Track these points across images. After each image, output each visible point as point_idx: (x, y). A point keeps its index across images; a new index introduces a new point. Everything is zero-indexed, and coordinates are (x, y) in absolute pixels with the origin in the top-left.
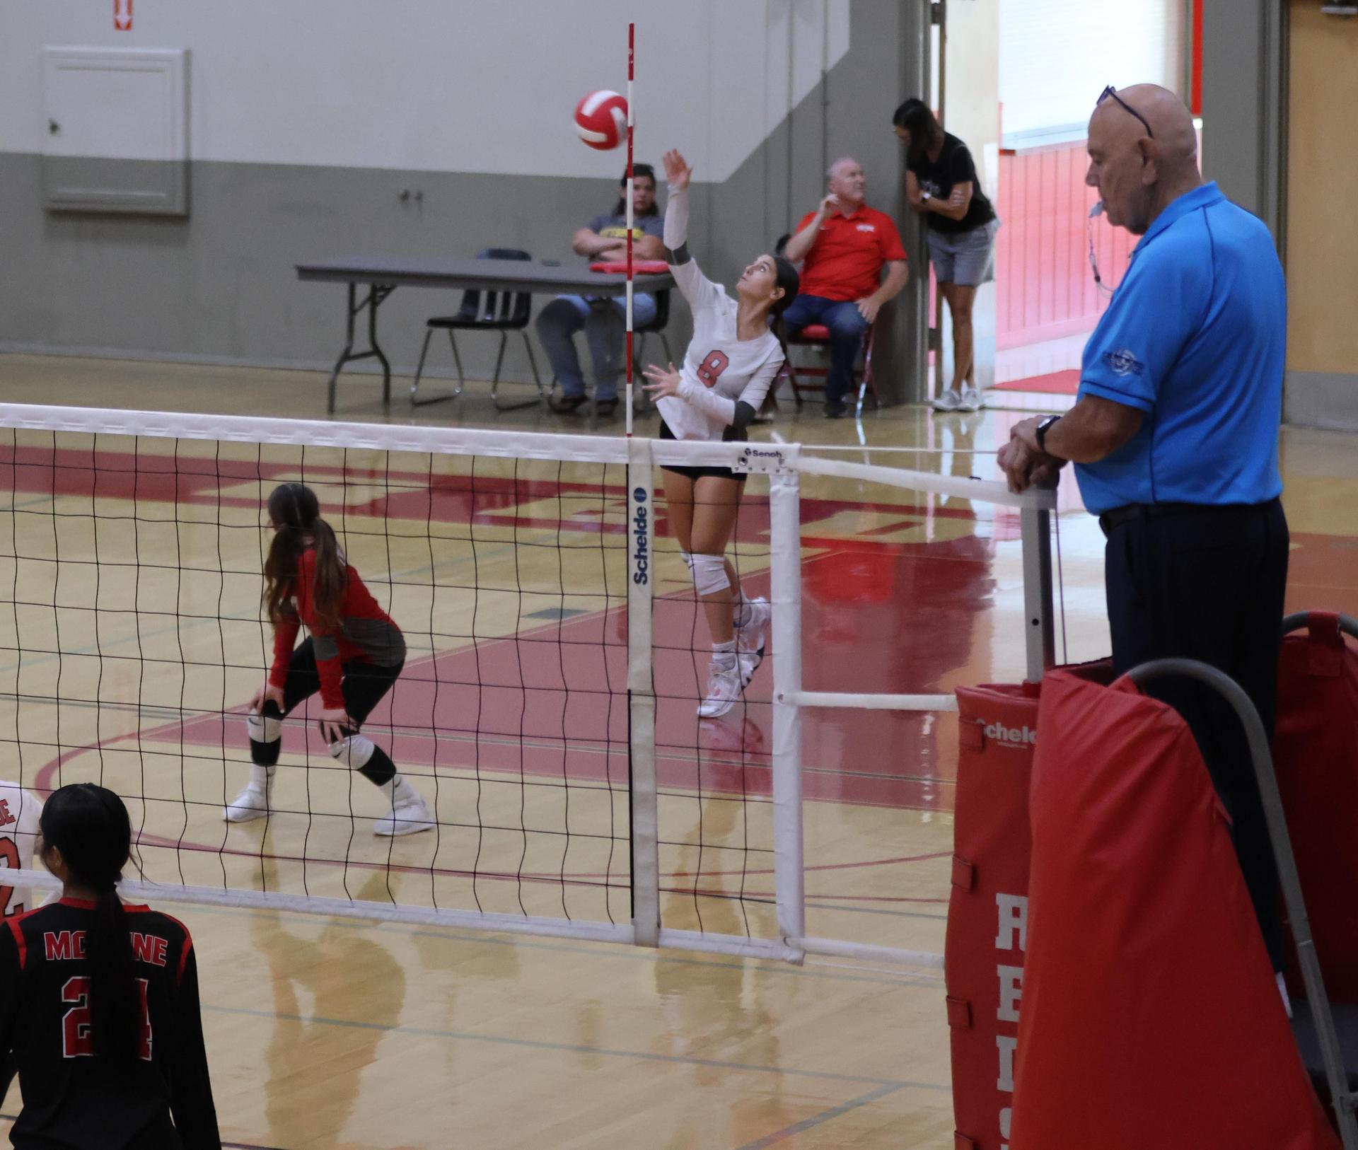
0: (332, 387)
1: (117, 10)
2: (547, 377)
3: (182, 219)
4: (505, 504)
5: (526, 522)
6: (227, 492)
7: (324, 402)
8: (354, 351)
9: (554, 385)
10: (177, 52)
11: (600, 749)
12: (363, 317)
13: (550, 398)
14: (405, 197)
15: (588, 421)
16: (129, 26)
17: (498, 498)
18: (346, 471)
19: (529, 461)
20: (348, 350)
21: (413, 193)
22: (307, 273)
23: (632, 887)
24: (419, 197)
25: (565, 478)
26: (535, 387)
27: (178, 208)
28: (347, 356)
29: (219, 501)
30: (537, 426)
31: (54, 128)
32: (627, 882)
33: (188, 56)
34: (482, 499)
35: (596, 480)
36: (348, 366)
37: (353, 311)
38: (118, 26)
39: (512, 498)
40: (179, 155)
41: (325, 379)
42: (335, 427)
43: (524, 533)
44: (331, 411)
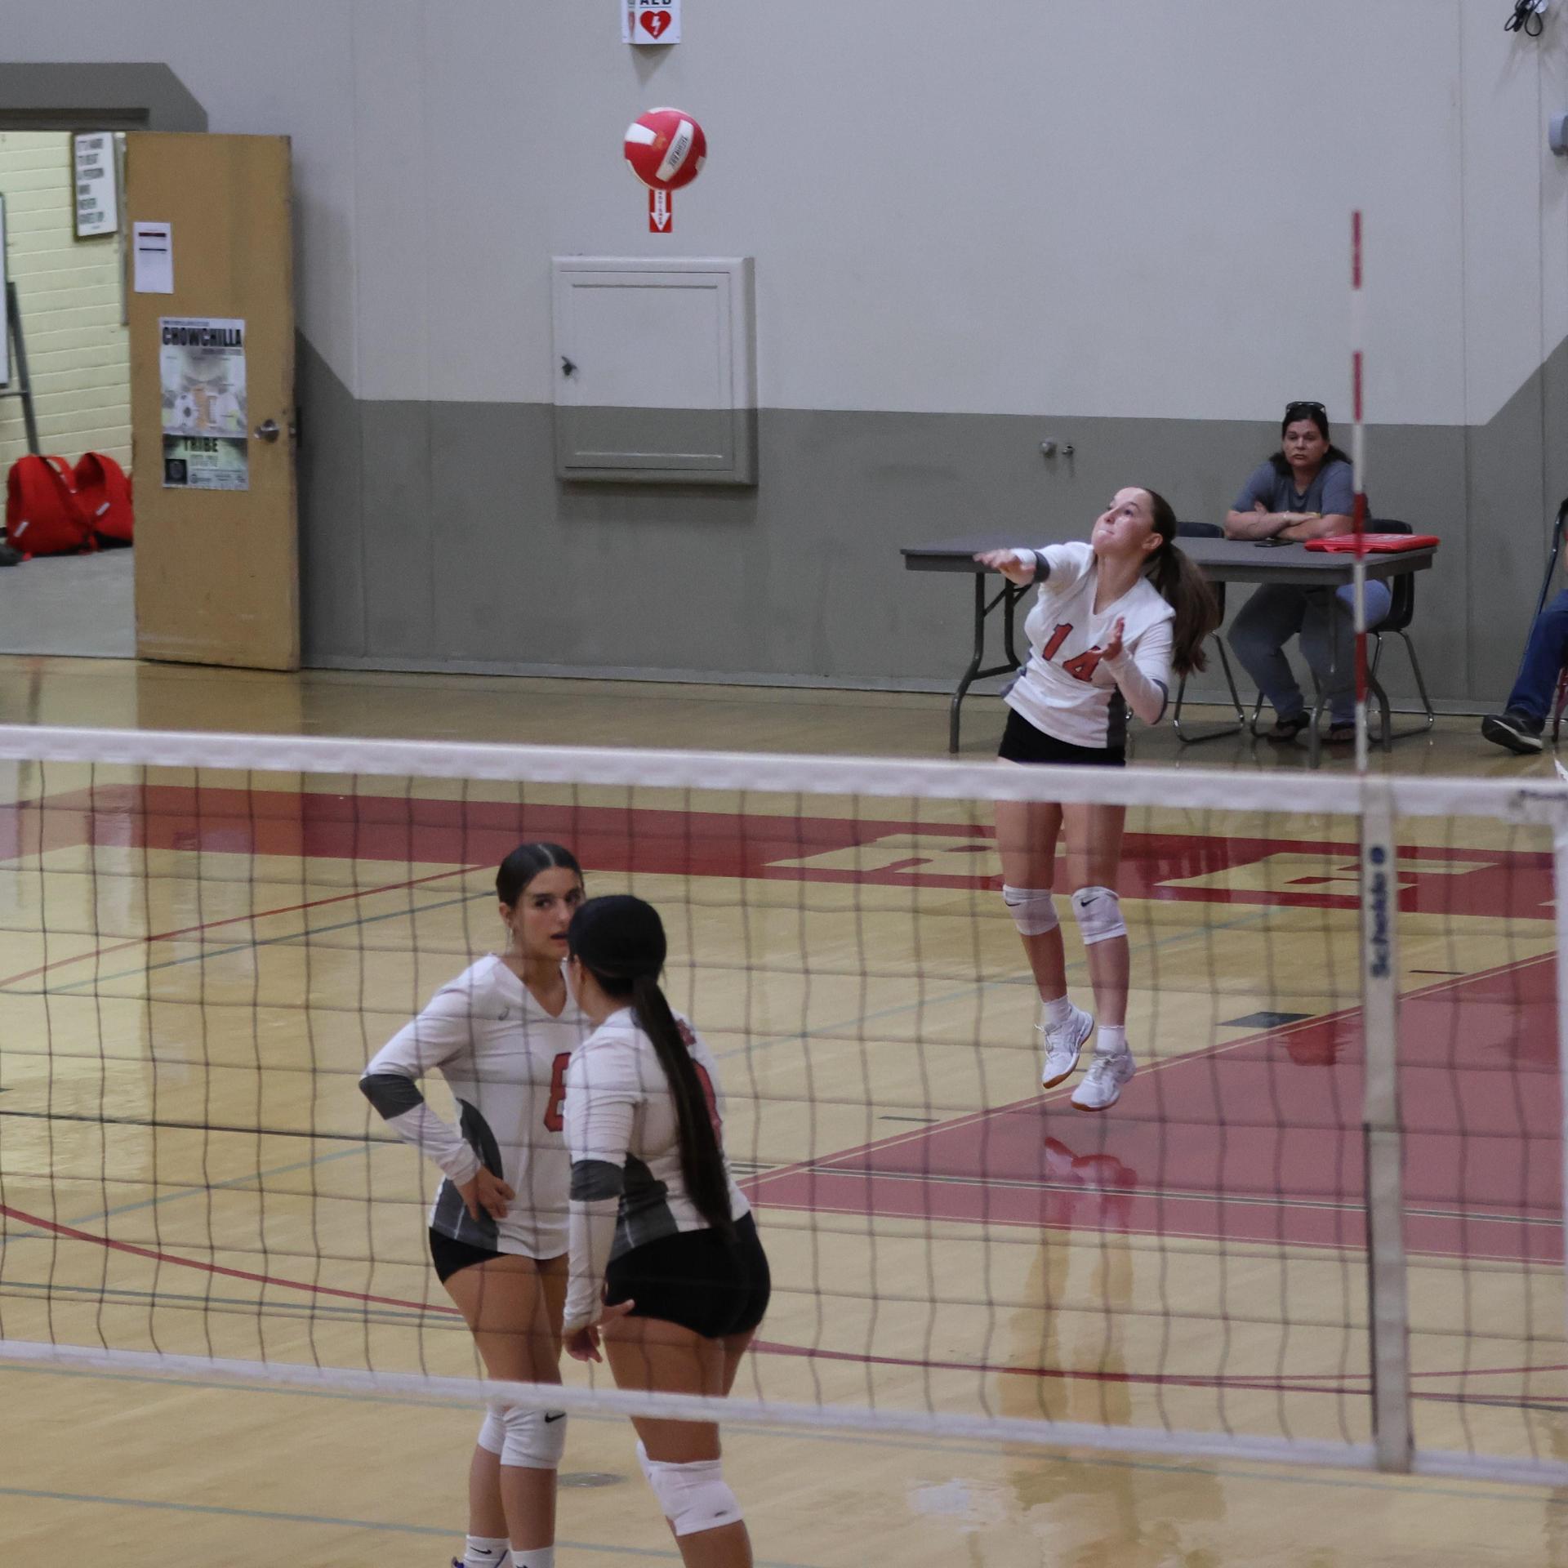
0: (956, 714)
1: (652, 209)
2: (1249, 697)
3: (746, 490)
4: (1195, 872)
5: (1223, 896)
6: (813, 861)
7: (946, 739)
8: (983, 667)
9: (1258, 707)
10: (736, 261)
11: (1327, 1205)
12: (995, 621)
13: (1253, 726)
14: (1050, 453)
15: (1306, 757)
16: (668, 227)
17: (1186, 864)
18: (977, 830)
19: (1226, 814)
20: (976, 664)
21: (1062, 448)
22: (916, 560)
23: (1373, 1392)
24: (1070, 453)
25: (1273, 835)
26: (1234, 710)
27: (741, 475)
28: (974, 674)
29: (802, 874)
30: (1236, 762)
31: (568, 368)
32: (1365, 1384)
33: (749, 265)
34: (1164, 866)
35: (1317, 837)
36: (976, 687)
37: (981, 612)
38: (654, 227)
39: (1203, 864)
40: (741, 403)
41: (947, 703)
42: (959, 772)
43: (1220, 910)
44: (955, 749)
